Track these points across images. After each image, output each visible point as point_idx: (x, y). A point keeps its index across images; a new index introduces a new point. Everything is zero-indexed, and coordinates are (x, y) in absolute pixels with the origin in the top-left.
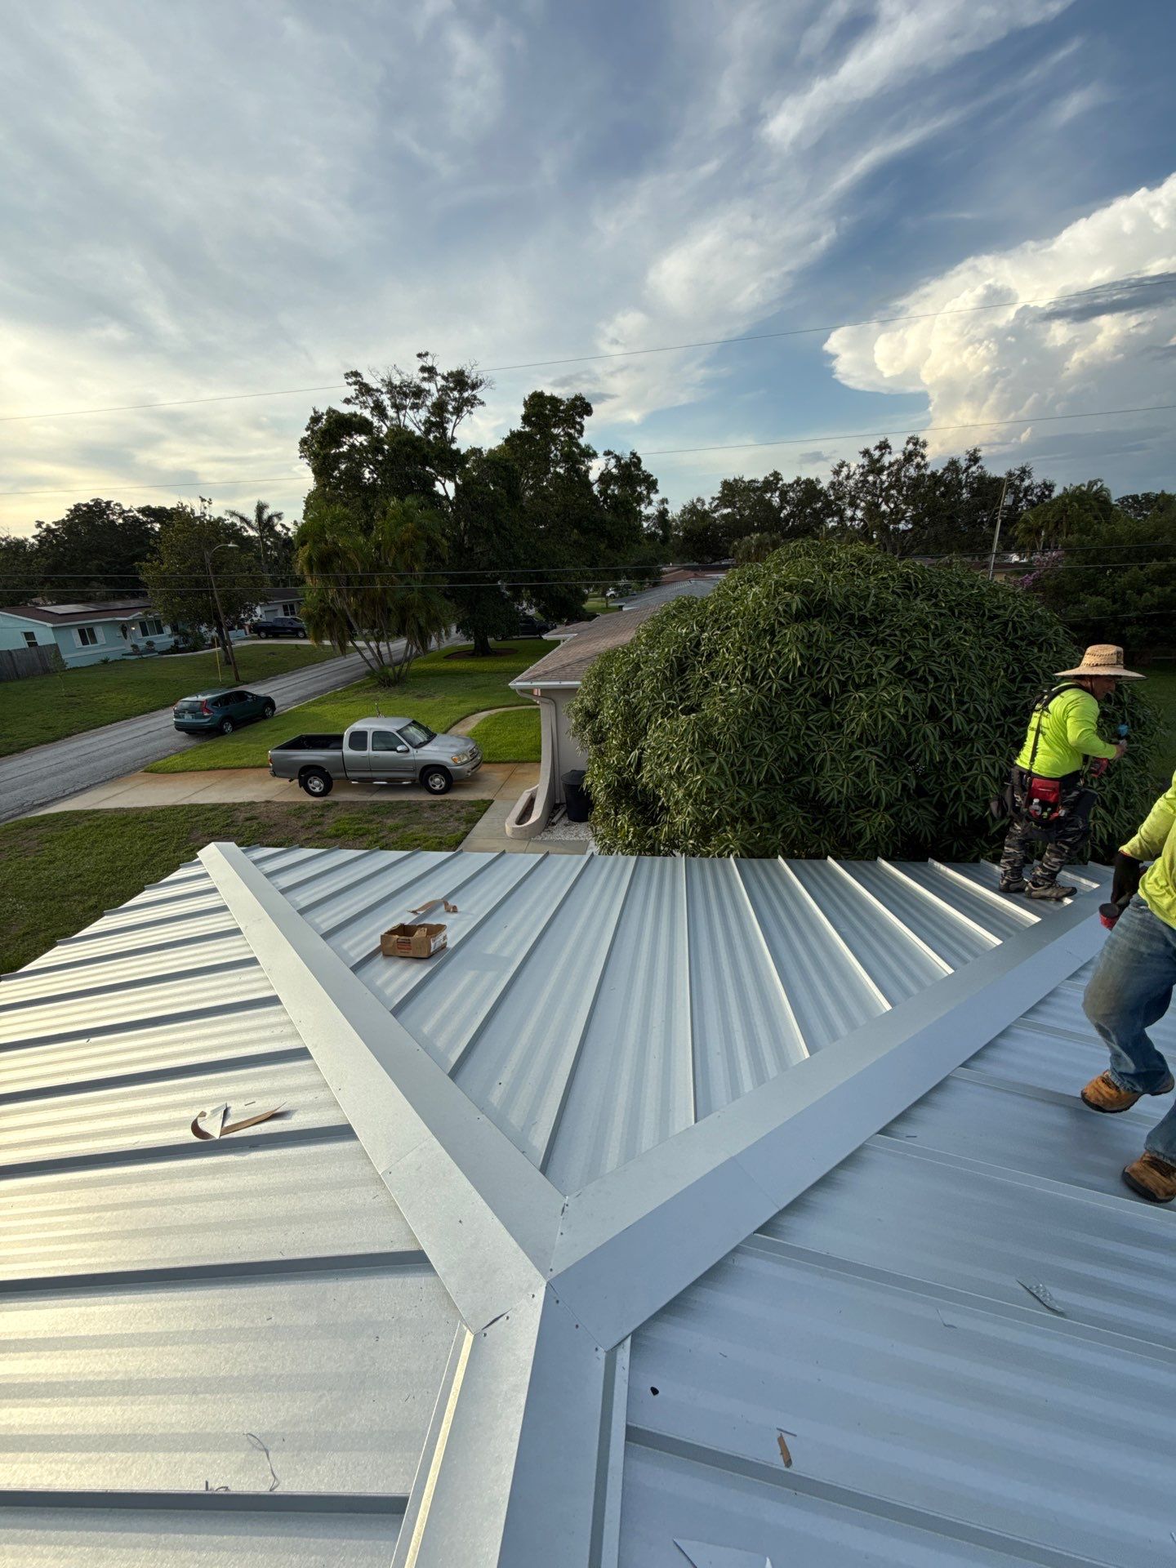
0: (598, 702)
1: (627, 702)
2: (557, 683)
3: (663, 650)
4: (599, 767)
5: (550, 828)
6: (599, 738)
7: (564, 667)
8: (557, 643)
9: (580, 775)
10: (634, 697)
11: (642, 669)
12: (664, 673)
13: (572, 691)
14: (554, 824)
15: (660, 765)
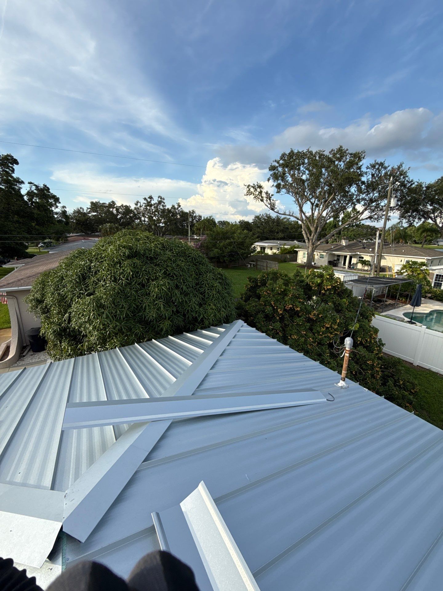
0: (43, 295)
1: (59, 294)
2: (17, 288)
3: (74, 271)
4: (48, 324)
5: (22, 358)
6: (46, 311)
7: (19, 280)
8: (13, 269)
9: (38, 330)
10: (63, 291)
11: (65, 279)
12: (76, 280)
13: (28, 291)
14: (24, 356)
15: (80, 318)
